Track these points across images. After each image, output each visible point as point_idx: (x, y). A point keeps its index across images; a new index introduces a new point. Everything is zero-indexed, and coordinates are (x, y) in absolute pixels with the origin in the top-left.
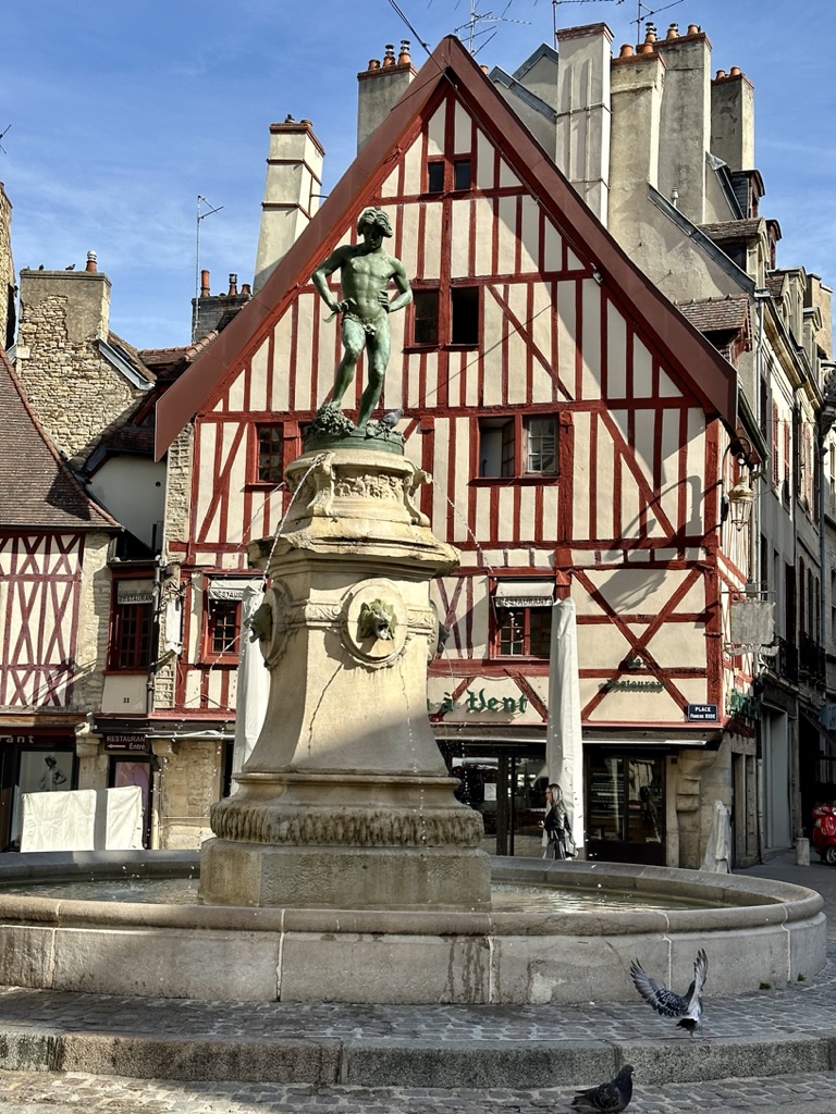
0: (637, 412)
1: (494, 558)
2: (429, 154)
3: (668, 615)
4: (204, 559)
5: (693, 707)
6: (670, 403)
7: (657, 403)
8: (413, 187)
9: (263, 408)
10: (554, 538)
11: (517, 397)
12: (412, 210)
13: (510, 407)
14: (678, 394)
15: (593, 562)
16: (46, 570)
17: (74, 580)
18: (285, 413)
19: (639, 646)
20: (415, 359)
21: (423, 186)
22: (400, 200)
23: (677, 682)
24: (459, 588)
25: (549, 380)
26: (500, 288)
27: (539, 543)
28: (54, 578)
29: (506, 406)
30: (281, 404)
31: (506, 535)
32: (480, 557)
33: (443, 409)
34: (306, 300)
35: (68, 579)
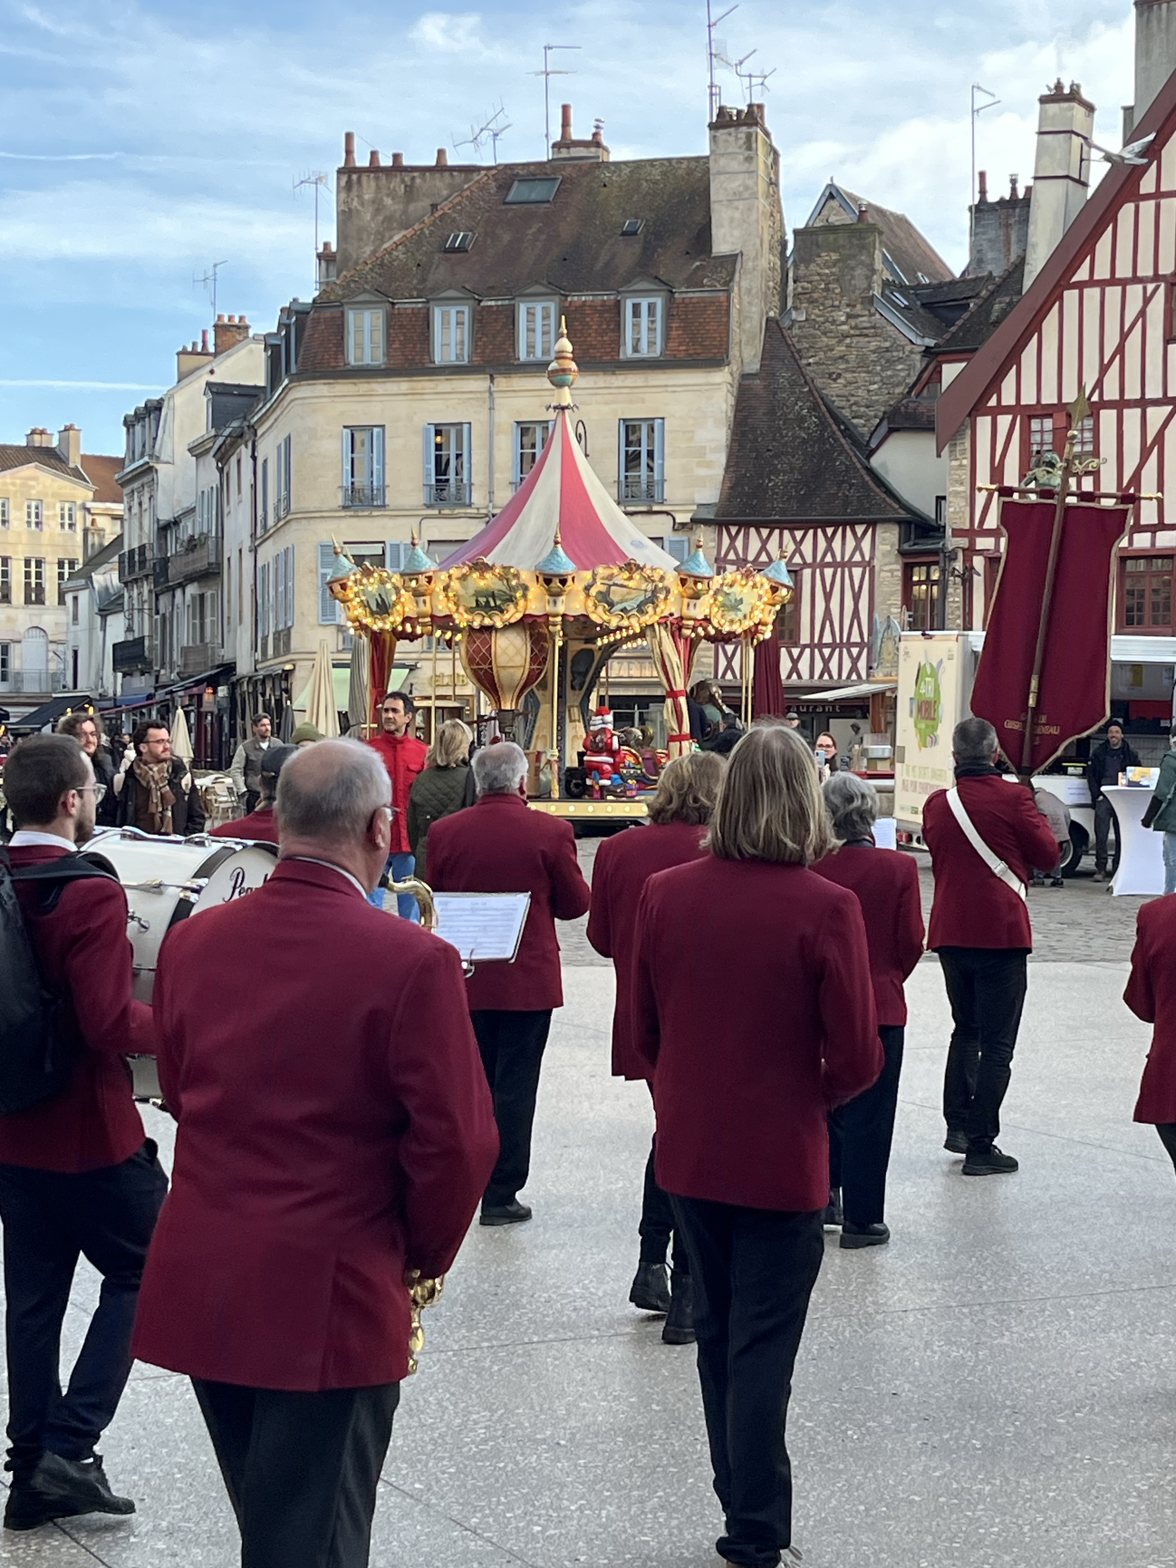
4: (984, 543)
9: (1033, 401)
12: (1168, 205)
16: (843, 557)
18: (1053, 404)
22: (1158, 195)
30: (1049, 397)
34: (1071, 297)
35: (863, 564)
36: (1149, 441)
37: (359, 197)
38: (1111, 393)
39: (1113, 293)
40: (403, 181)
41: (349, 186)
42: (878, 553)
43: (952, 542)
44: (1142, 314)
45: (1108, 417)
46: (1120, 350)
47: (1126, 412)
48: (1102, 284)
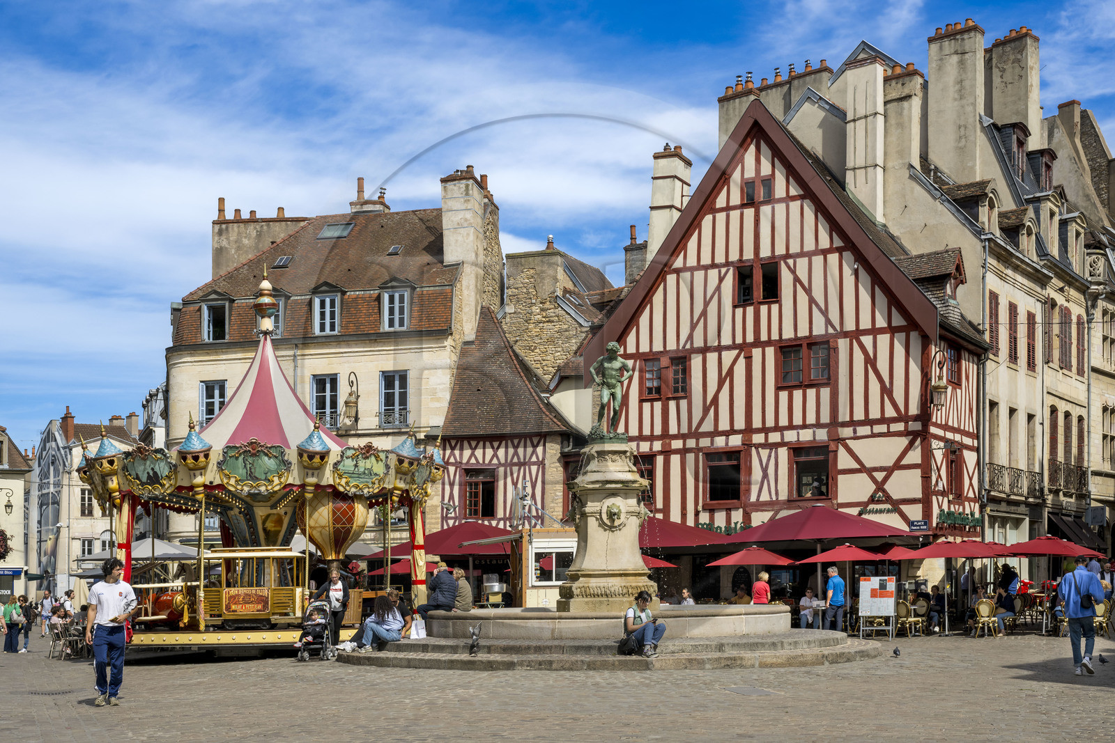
0: (878, 336)
1: (791, 436)
2: (745, 177)
3: (898, 466)
5: (913, 522)
6: (899, 330)
7: (890, 330)
8: (736, 199)
9: (647, 350)
10: (828, 421)
11: (803, 332)
12: (735, 215)
13: (801, 339)
14: (905, 323)
15: (852, 435)
16: (525, 459)
17: (541, 464)
18: (661, 352)
19: (880, 486)
20: (739, 311)
21: (742, 199)
22: (728, 208)
23: (903, 508)
24: (770, 456)
25: (823, 319)
26: (791, 262)
27: (818, 425)
28: (529, 463)
29: (796, 338)
30: (658, 347)
31: (798, 420)
32: (782, 436)
33: (757, 343)
34: (671, 279)
35: (538, 463)
36: (724, 374)
37: (227, 239)
38: (698, 342)
39: (699, 275)
40: (255, 228)
41: (220, 233)
42: (547, 456)
44: (718, 288)
45: (696, 359)
46: (704, 314)
47: (709, 355)
48: (692, 269)
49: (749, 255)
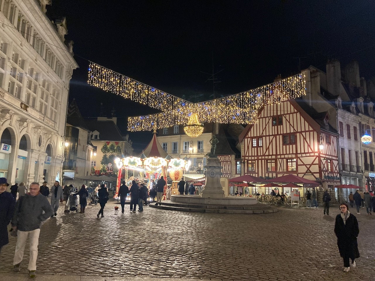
0: (306, 133)
1: (286, 156)
3: (312, 164)
4: (247, 158)
5: (317, 178)
6: (311, 131)
7: (309, 131)
9: (253, 136)
10: (295, 153)
11: (288, 132)
14: (312, 129)
15: (301, 156)
18: (256, 137)
19: (308, 169)
20: (273, 127)
23: (314, 174)
24: (282, 161)
25: (293, 129)
26: (285, 116)
27: (293, 154)
28: (228, 161)
30: (255, 135)
31: (288, 153)
33: (278, 134)
34: (258, 120)
35: (230, 161)
36: (270, 142)
38: (264, 134)
39: (264, 119)
42: (232, 160)
43: (242, 158)
44: (269, 122)
45: (264, 138)
46: (265, 128)
47: (267, 137)
48: (262, 118)
49: (275, 114)
